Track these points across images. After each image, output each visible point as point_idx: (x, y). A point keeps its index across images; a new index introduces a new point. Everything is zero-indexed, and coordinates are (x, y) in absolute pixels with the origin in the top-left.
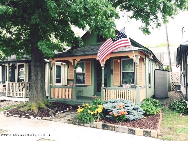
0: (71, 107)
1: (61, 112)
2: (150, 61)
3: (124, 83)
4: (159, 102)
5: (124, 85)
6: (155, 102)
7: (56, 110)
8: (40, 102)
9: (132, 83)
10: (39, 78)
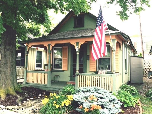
0: (44, 93)
1: (31, 99)
2: (126, 47)
3: (100, 69)
4: (136, 90)
5: (100, 71)
6: (132, 90)
7: (26, 97)
8: (9, 87)
9: (108, 69)
10: (9, 62)
